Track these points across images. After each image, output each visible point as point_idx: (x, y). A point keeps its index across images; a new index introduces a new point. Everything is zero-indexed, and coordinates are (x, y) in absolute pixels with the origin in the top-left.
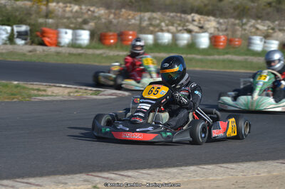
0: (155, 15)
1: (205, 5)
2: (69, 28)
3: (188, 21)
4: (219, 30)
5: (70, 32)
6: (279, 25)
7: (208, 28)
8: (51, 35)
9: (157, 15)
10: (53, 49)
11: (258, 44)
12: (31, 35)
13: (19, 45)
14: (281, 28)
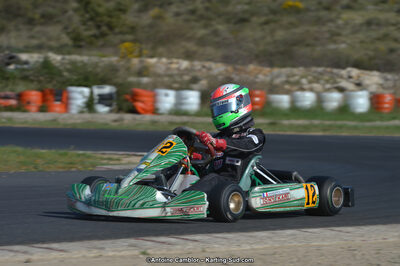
1: (371, 59)
2: (170, 87)
3: (342, 77)
5: (172, 93)
7: (368, 86)
8: (145, 99)
9: (299, 71)
10: (148, 117)
12: (118, 100)
13: (100, 113)
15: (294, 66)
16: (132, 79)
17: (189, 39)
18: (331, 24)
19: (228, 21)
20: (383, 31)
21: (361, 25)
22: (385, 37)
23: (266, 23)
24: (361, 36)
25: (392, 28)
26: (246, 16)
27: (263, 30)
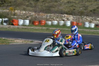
0: (51, 15)
1: (69, 11)
2: (22, 19)
3: (63, 17)
4: (74, 20)
5: (22, 20)
6: (95, 18)
7: (70, 19)
8: (16, 22)
9: (52, 15)
10: (16, 26)
11: (87, 25)
12: (9, 22)
13: (5, 25)
14: (95, 19)
16: (12, 16)
17: (24, 5)
18: (59, 2)
19: (34, 1)
20: (72, 4)
21: (66, 3)
22: (72, 6)
23: (43, 1)
24: (66, 5)
25: (74, 4)
27: (42, 3)
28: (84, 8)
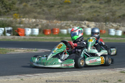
0: (68, 22)
1: (92, 18)
2: (29, 28)
3: (83, 24)
5: (30, 30)
7: (91, 26)
8: (22, 31)
9: (70, 22)
10: (23, 37)
12: (13, 32)
13: (8, 36)
15: (68, 21)
16: (17, 25)
17: (35, 12)
18: (79, 7)
19: (47, 7)
20: (95, 9)
21: (88, 8)
22: (96, 11)
23: (59, 7)
24: (88, 11)
25: (98, 9)
26: (53, 5)
27: (58, 9)
28: (111, 13)
